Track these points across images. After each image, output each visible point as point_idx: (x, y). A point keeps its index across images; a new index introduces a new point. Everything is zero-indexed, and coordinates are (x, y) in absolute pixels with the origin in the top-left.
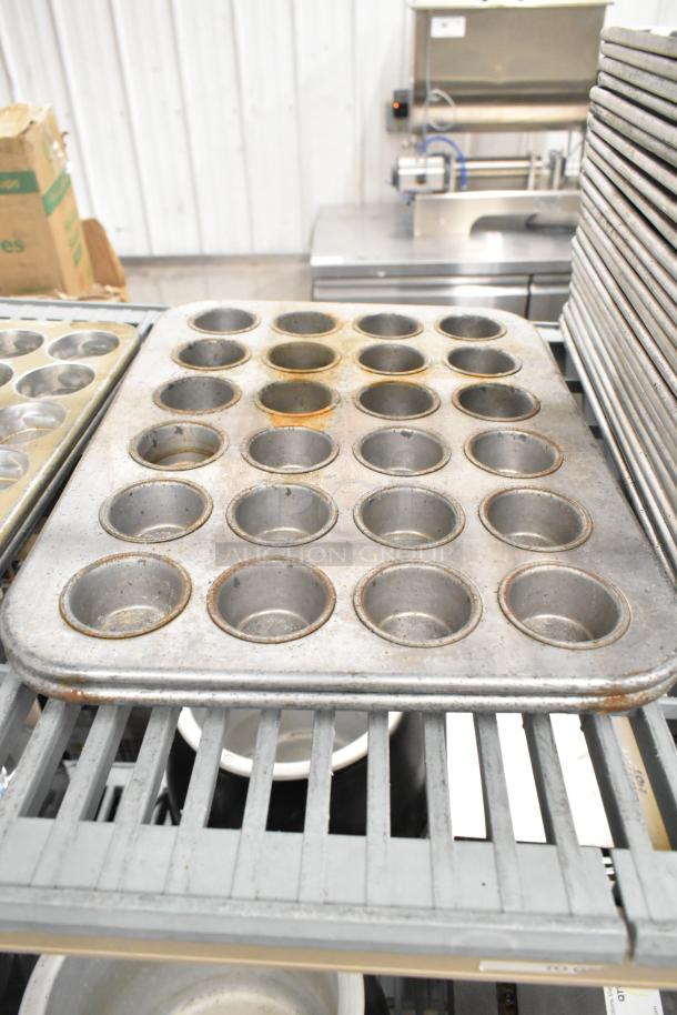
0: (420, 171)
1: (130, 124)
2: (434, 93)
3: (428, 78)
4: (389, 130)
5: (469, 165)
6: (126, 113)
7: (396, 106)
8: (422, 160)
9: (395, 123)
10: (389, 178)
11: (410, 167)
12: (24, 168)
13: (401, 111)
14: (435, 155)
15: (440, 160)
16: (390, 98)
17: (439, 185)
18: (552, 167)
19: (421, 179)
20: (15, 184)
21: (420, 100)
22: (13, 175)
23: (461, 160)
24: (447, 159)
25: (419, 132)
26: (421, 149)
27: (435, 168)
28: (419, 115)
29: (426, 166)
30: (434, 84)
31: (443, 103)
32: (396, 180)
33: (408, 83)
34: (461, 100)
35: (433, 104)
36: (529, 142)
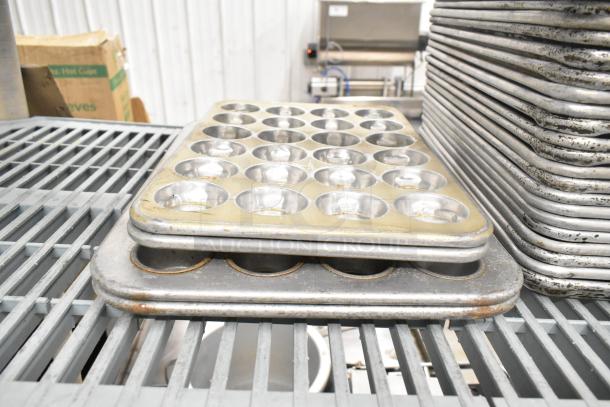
0: (323, 85)
1: (158, 57)
2: (331, 44)
3: (328, 37)
4: (306, 64)
5: (351, 83)
6: (156, 50)
7: (310, 51)
8: (324, 79)
9: (309, 60)
10: (306, 89)
11: (318, 83)
12: (100, 63)
13: (312, 54)
14: (332, 77)
15: (334, 80)
16: (306, 47)
17: (334, 92)
18: (396, 85)
19: (324, 89)
20: (94, 72)
21: (323, 47)
22: (93, 67)
23: (346, 80)
24: (338, 80)
25: (323, 65)
26: (324, 74)
27: (332, 84)
28: (323, 56)
29: (327, 82)
30: (331, 40)
31: (336, 49)
32: (310, 89)
33: (316, 40)
34: (346, 49)
35: (331, 50)
36: (382, 72)
